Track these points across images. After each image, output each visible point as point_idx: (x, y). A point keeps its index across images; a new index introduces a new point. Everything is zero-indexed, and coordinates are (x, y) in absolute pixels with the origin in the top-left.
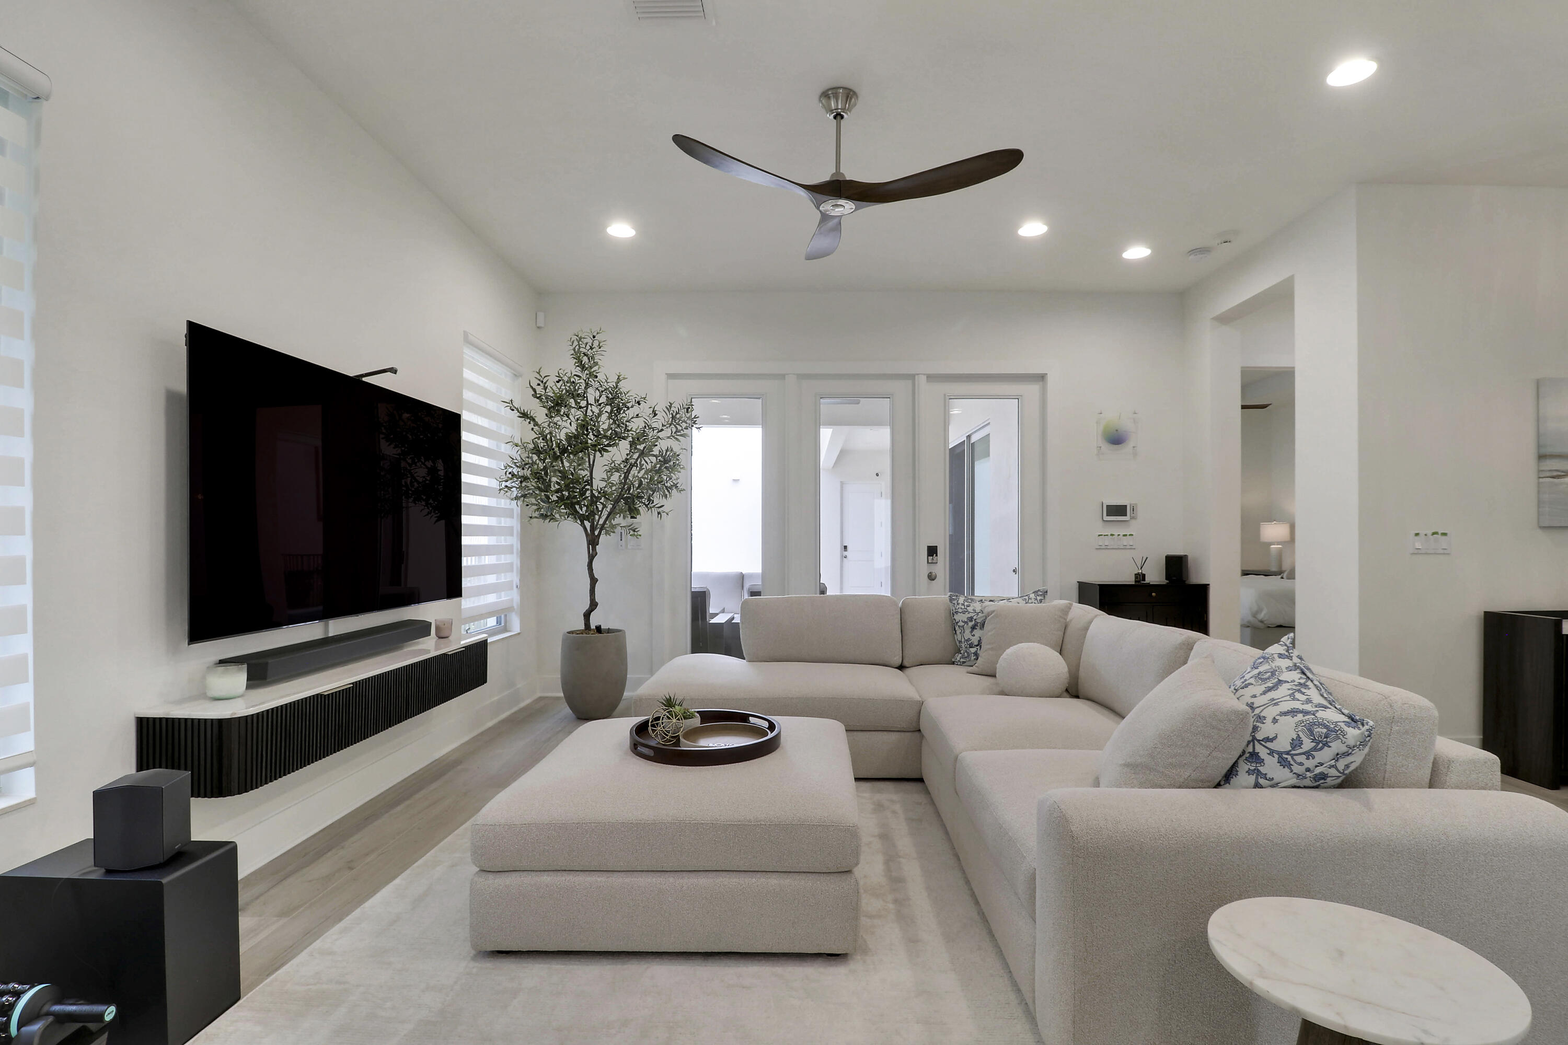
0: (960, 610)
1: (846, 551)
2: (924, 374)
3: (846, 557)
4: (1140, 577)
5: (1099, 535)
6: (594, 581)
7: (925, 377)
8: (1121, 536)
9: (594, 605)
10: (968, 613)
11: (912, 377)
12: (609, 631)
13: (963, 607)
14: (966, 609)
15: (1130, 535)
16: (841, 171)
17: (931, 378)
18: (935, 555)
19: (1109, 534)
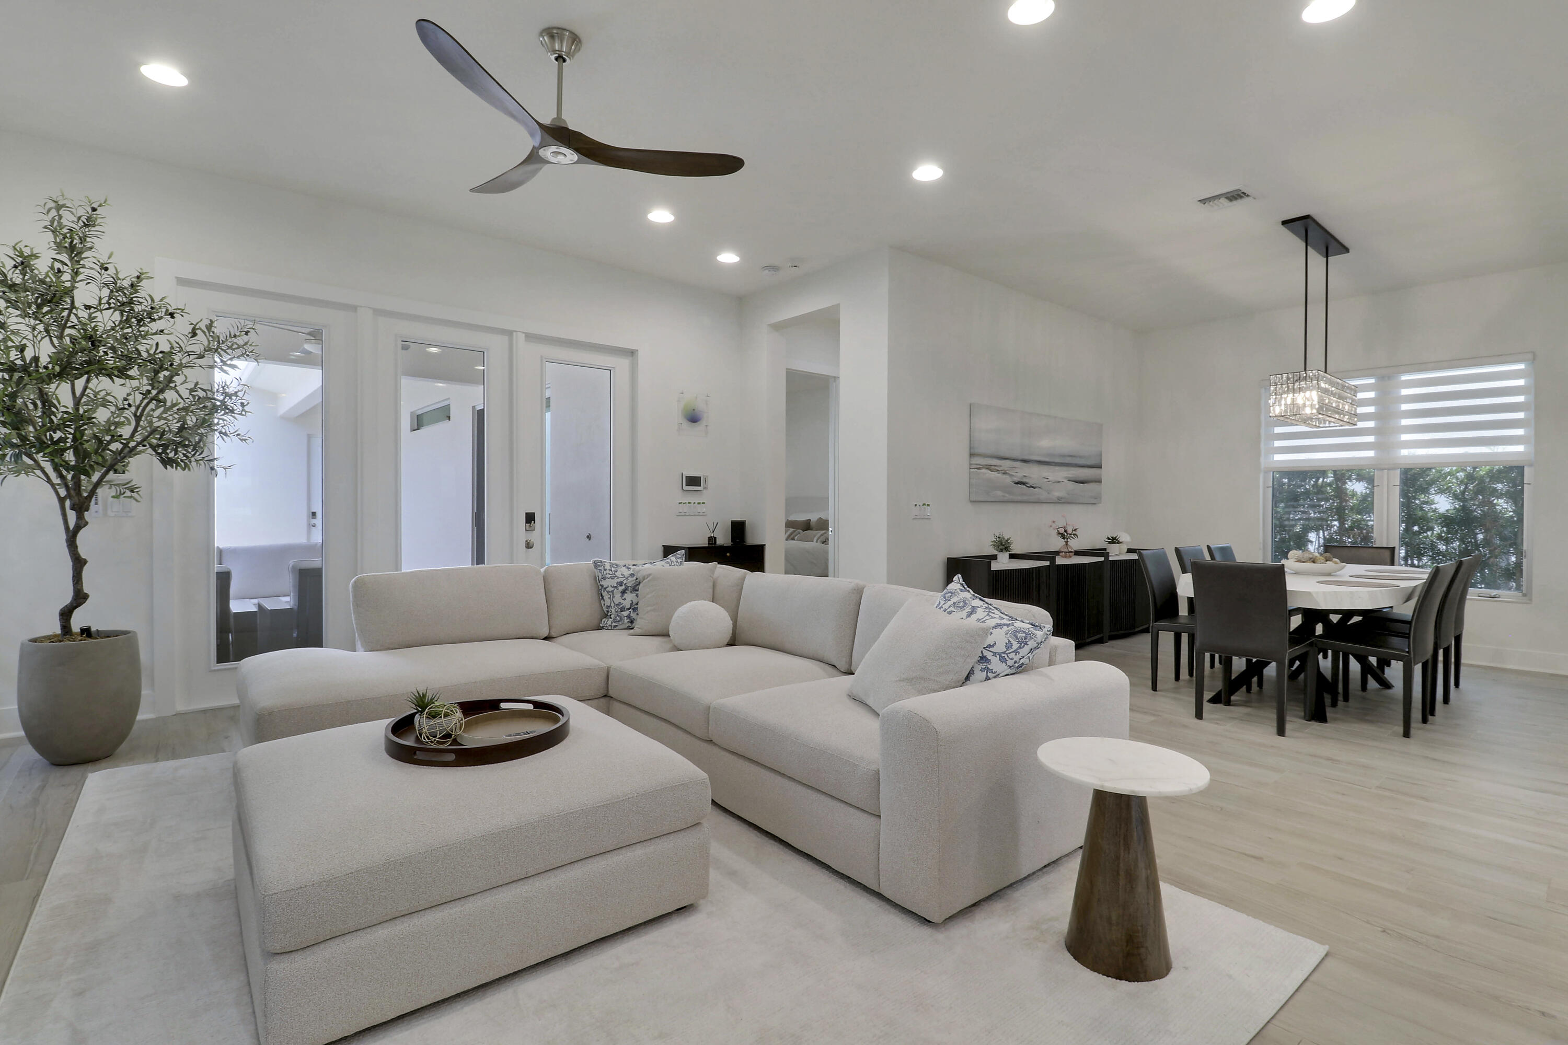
0: (608, 576)
1: (315, 518)
2: (523, 332)
3: (314, 526)
4: (712, 540)
5: (680, 503)
6: (79, 564)
7: (524, 335)
8: (696, 504)
9: (80, 598)
10: (618, 578)
11: (510, 333)
12: (101, 634)
13: (611, 573)
14: (614, 574)
15: (702, 503)
16: (562, 117)
17: (530, 337)
18: (533, 522)
19: (687, 502)
